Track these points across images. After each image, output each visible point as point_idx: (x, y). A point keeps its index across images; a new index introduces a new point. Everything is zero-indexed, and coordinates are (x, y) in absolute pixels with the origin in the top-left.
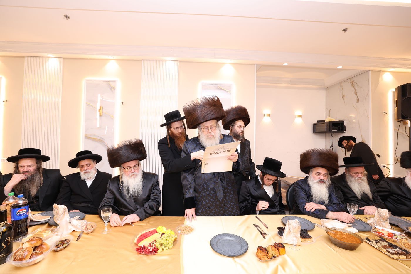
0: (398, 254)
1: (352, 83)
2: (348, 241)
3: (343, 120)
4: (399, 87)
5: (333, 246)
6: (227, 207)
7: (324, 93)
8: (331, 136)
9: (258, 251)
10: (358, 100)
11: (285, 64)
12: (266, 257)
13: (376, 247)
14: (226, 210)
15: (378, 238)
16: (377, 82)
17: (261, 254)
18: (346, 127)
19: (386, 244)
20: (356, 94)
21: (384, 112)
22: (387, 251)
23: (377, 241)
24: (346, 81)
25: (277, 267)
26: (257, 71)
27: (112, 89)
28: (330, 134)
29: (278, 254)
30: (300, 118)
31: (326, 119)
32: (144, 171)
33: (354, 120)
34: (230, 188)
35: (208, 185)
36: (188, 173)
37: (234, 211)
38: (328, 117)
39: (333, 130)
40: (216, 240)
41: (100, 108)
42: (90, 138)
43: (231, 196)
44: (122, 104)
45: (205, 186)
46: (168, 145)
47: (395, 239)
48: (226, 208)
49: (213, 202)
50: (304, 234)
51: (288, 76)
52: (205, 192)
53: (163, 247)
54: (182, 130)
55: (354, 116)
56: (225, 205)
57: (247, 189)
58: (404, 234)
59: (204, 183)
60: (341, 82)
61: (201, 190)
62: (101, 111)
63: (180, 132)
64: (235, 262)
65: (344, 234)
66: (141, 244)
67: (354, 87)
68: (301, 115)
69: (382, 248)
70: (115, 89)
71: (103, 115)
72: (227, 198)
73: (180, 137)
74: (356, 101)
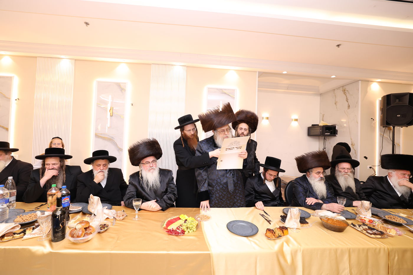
0: (375, 234)
1: (344, 91)
2: (337, 225)
3: (335, 124)
4: (384, 96)
5: (326, 229)
6: (237, 200)
7: (318, 98)
8: (324, 139)
9: (266, 232)
10: (349, 106)
11: (285, 72)
12: (274, 237)
13: (359, 230)
14: (236, 202)
15: (361, 224)
16: (365, 92)
17: (269, 234)
18: (337, 131)
19: (367, 227)
20: (348, 101)
21: (372, 119)
22: (367, 232)
23: (360, 226)
24: (338, 88)
25: (283, 244)
26: (259, 77)
27: (123, 91)
28: (324, 137)
29: (283, 235)
30: (296, 122)
31: (320, 123)
32: (161, 168)
33: (345, 125)
34: (239, 182)
35: (221, 180)
36: (203, 170)
37: (242, 203)
38: (322, 122)
39: (326, 134)
40: (231, 225)
41: (111, 108)
42: (101, 137)
43: (240, 189)
44: (132, 105)
45: (219, 180)
46: (183, 145)
47: (374, 225)
48: (235, 200)
49: (225, 195)
50: (303, 221)
51: (286, 82)
52: (219, 186)
53: (189, 230)
54: (194, 132)
55: (345, 121)
56: (235, 198)
57: (251, 185)
58: (381, 221)
59: (218, 178)
60: (334, 90)
61: (215, 184)
62: (111, 111)
63: (193, 134)
64: (249, 240)
65: (335, 220)
66: (170, 228)
67: (345, 95)
68: (297, 119)
69: (364, 231)
70: (125, 91)
71: (113, 115)
72: (237, 191)
73: (192, 139)
74: (347, 107)
